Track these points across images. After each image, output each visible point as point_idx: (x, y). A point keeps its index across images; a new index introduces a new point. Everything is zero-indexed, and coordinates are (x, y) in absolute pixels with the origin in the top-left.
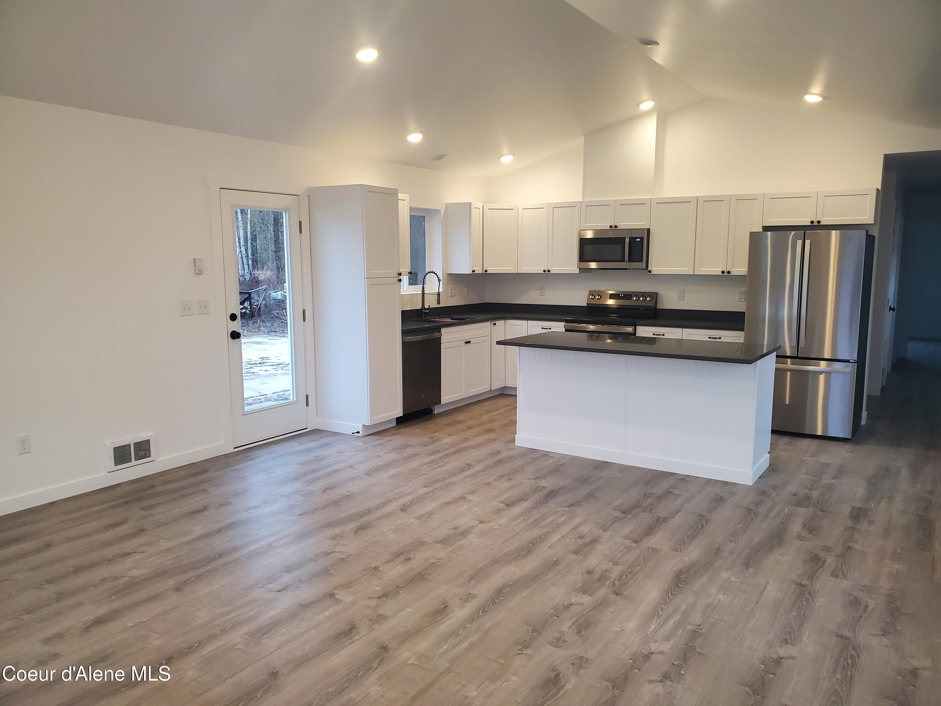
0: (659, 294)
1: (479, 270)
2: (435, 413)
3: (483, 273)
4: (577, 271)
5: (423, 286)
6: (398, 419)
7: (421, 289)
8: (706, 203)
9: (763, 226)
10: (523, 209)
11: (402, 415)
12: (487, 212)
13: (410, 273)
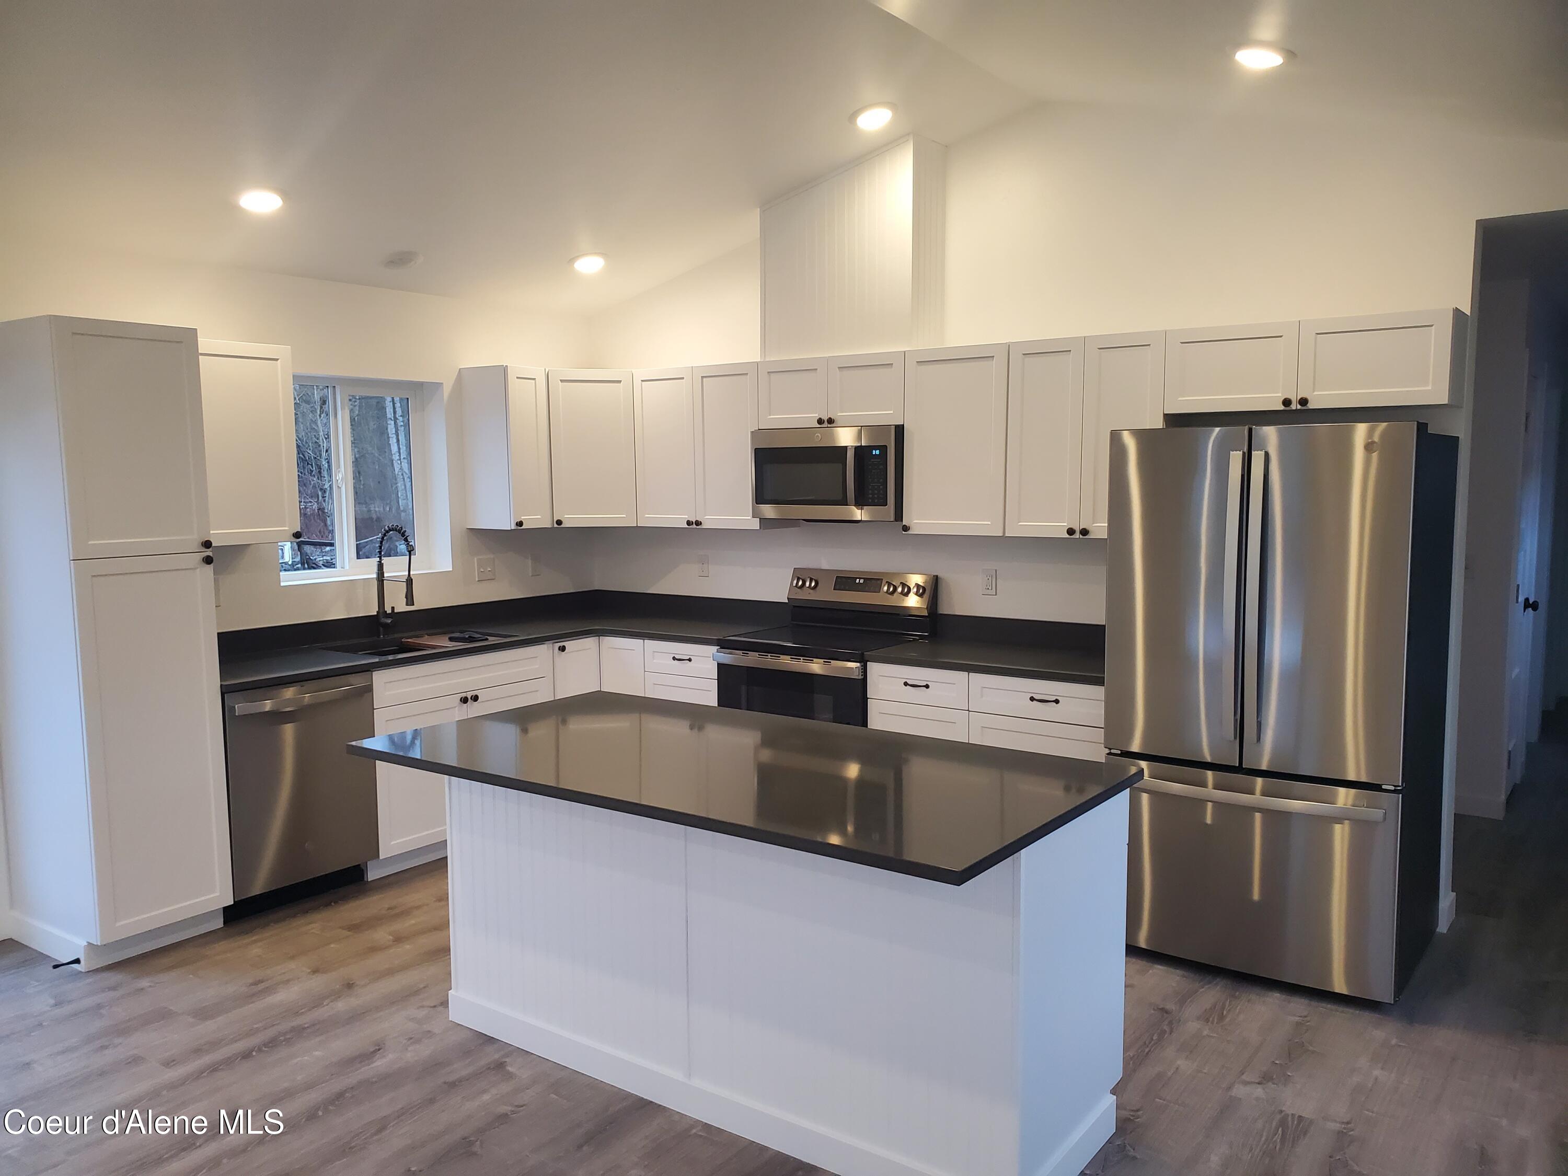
0: (940, 578)
1: (537, 519)
2: (369, 880)
3: (553, 528)
4: (755, 524)
5: (380, 562)
6: (226, 910)
7: (375, 569)
8: (1028, 360)
9: (1166, 416)
10: (642, 381)
11: (233, 903)
12: (559, 389)
13: (297, 535)
